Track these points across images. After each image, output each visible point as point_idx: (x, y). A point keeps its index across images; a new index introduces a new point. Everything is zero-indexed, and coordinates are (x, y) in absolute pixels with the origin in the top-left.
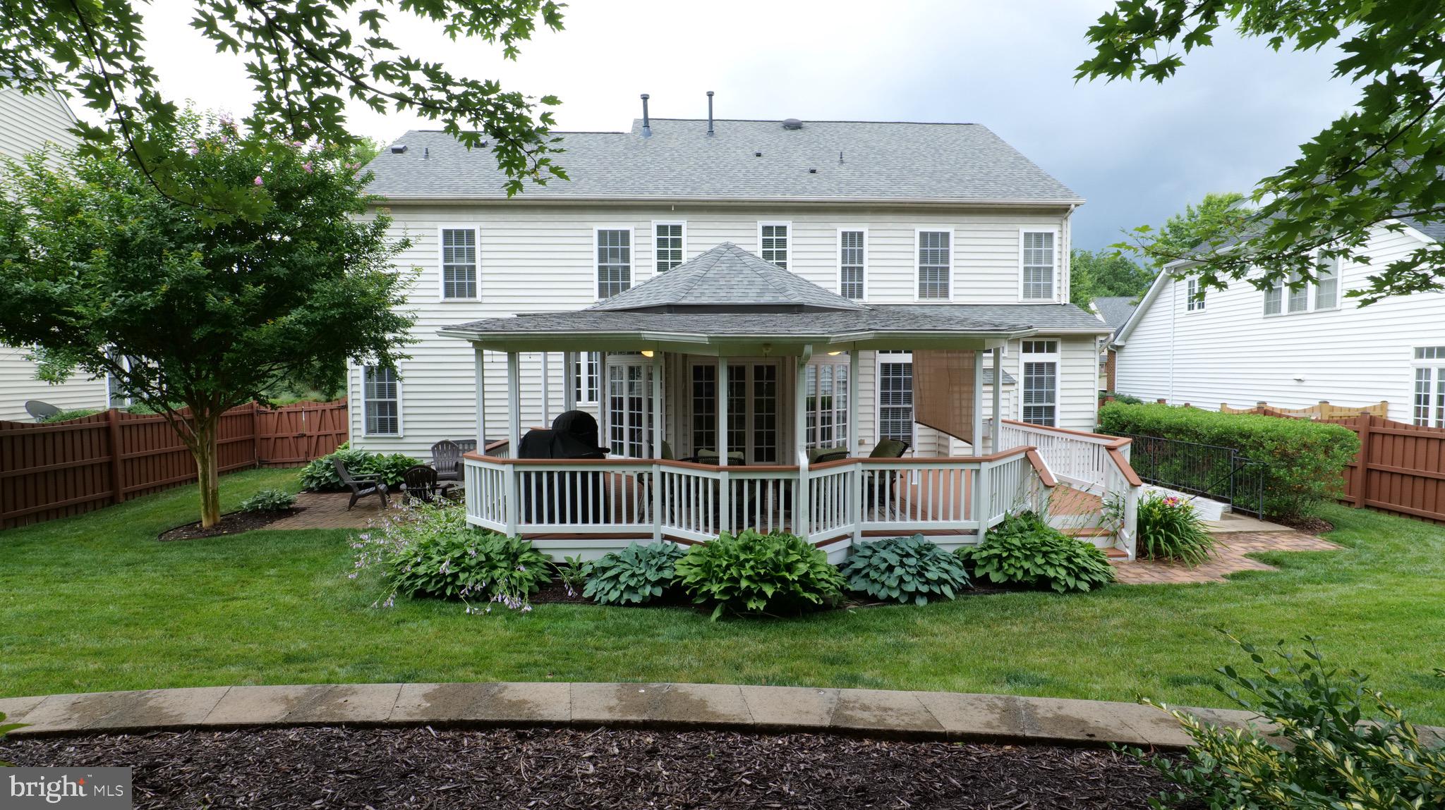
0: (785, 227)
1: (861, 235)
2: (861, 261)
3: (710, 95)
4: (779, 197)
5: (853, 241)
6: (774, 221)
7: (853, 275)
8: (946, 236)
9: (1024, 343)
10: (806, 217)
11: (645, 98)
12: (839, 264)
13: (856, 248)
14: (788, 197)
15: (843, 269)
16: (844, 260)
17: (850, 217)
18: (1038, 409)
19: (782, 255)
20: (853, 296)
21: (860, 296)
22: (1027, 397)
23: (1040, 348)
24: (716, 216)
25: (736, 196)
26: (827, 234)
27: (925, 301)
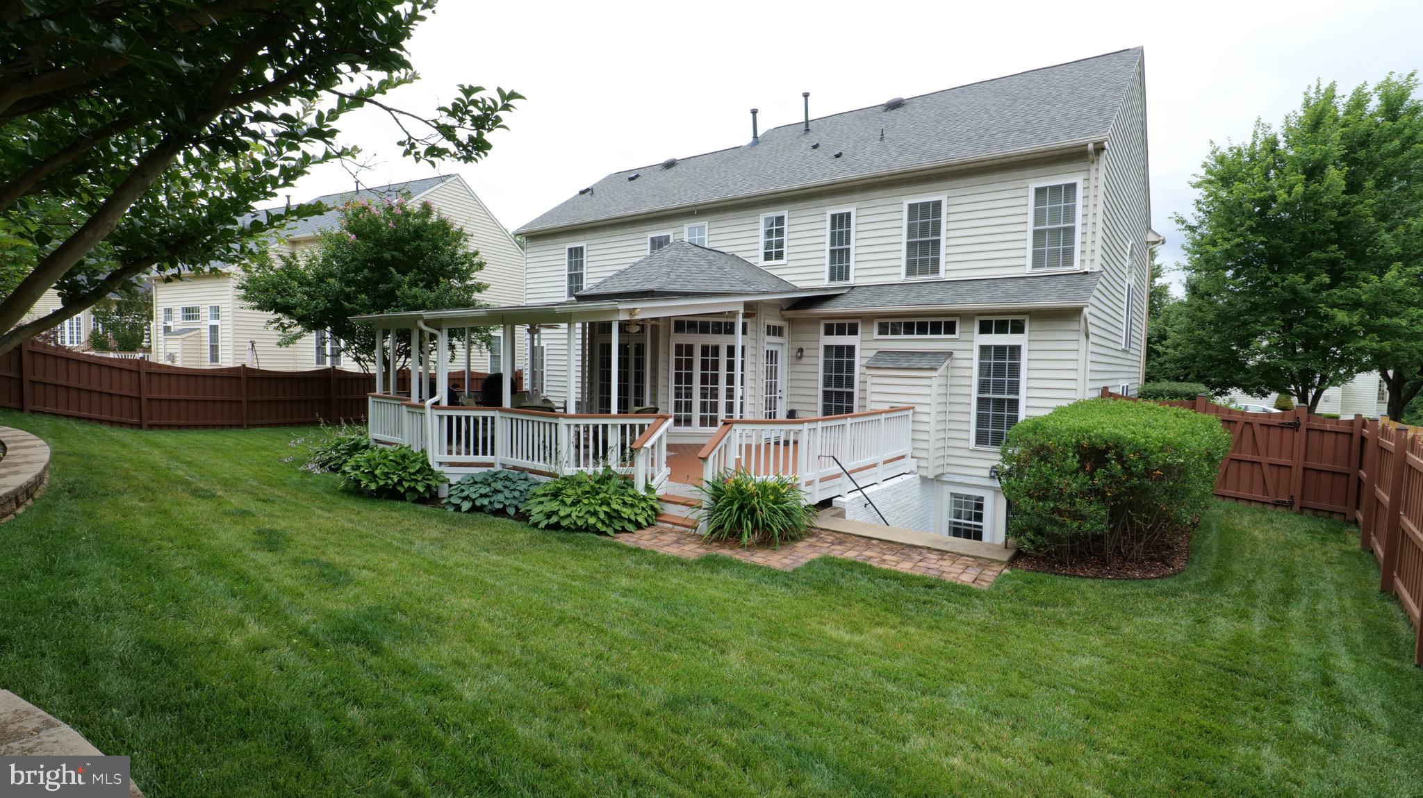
0: (783, 217)
1: (849, 215)
2: (848, 242)
3: (806, 96)
4: (772, 189)
6: (774, 213)
7: (840, 257)
8: (937, 205)
9: (981, 322)
10: (800, 205)
11: (754, 112)
12: (827, 247)
13: (845, 229)
14: (781, 188)
15: (833, 252)
16: (833, 243)
17: (839, 199)
18: (999, 403)
19: (780, 244)
20: (840, 279)
21: (847, 278)
22: (983, 387)
23: (1001, 328)
24: (731, 215)
25: (739, 194)
26: (819, 218)
27: (912, 279)
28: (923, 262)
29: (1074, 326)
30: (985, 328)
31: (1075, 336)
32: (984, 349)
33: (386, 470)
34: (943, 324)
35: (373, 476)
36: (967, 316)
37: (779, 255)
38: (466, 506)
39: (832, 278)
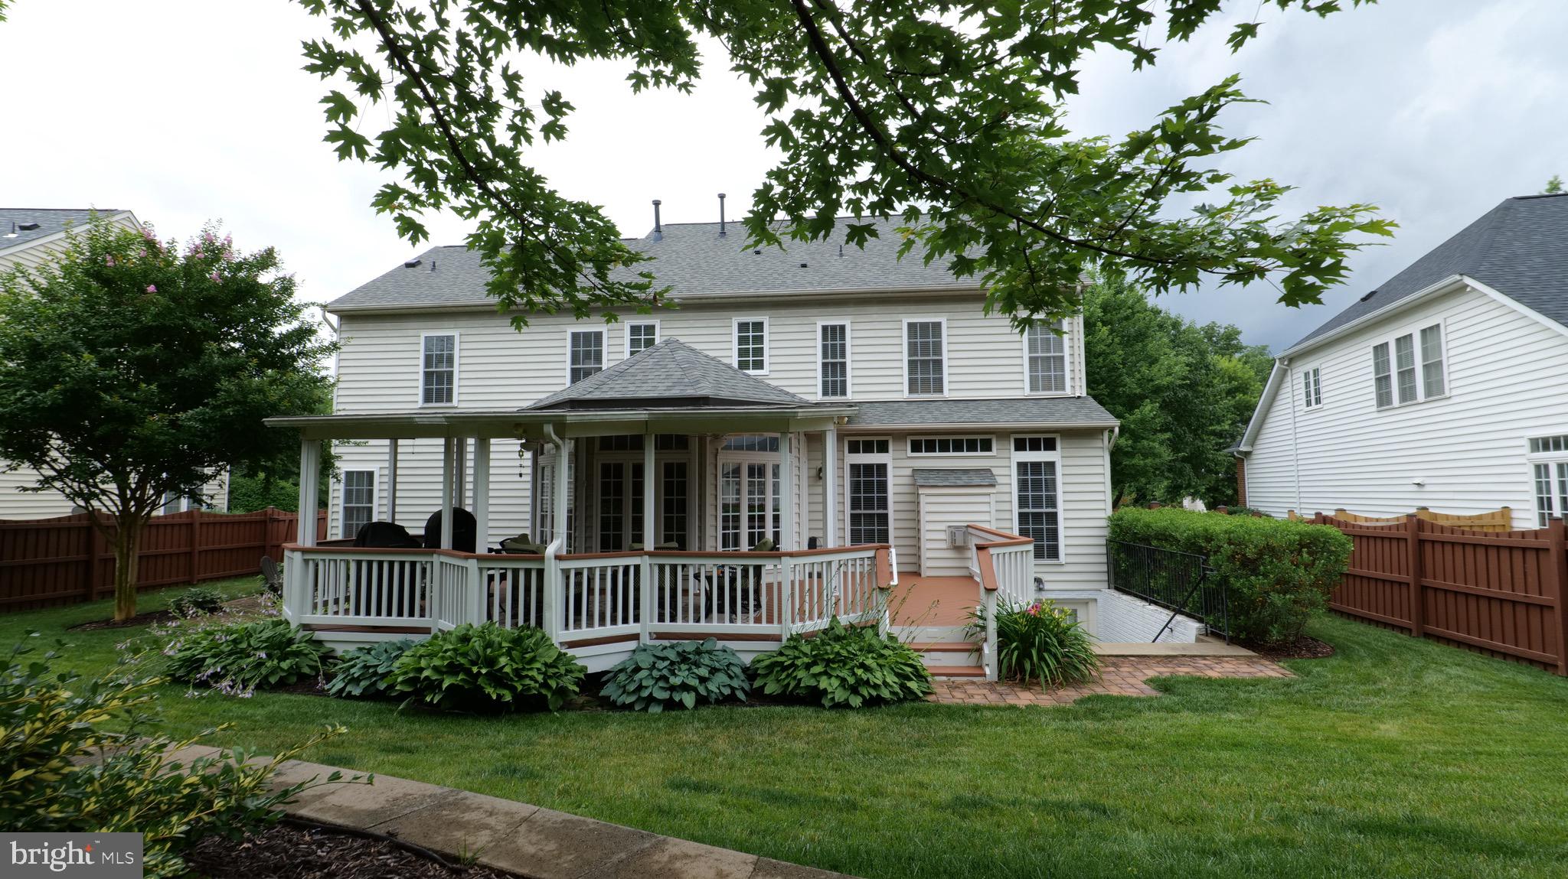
0: (762, 323)
1: (843, 328)
2: (843, 355)
3: (722, 197)
4: (752, 291)
5: (834, 337)
6: (751, 318)
7: (834, 373)
8: (937, 326)
9: (1016, 440)
10: (783, 312)
11: (657, 204)
12: (819, 360)
13: (838, 342)
14: (762, 291)
15: (825, 365)
16: (825, 356)
17: (831, 310)
18: (1037, 517)
19: (759, 352)
20: (834, 393)
21: (844, 393)
22: (1023, 501)
23: (1035, 446)
24: (692, 315)
25: (708, 293)
26: (807, 328)
27: (916, 397)
28: (925, 381)
29: (1097, 444)
30: (1020, 446)
31: (1099, 453)
32: (1022, 466)
33: (515, 666)
34: (978, 441)
35: (498, 679)
36: (1003, 434)
37: (759, 365)
38: (689, 699)
39: (825, 393)
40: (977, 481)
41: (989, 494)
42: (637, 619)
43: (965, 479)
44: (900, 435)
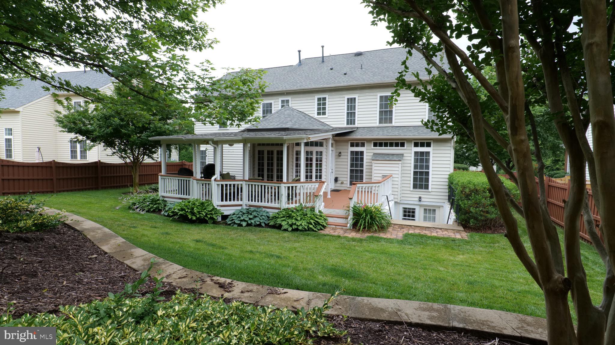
0: (326, 98)
1: (355, 99)
2: (355, 109)
3: (323, 47)
4: (321, 86)
5: (352, 101)
6: (322, 96)
7: (351, 116)
9: (415, 143)
10: (333, 93)
11: (299, 51)
12: (346, 111)
13: (353, 104)
14: (325, 86)
15: (348, 113)
16: (348, 110)
17: (351, 92)
18: (421, 173)
19: (324, 109)
20: (351, 124)
21: (354, 124)
22: (416, 167)
23: (422, 145)
24: (301, 95)
25: (306, 87)
26: (341, 99)
27: (381, 125)
28: (386, 119)
29: (449, 145)
30: (416, 145)
31: (449, 148)
32: (416, 153)
33: (198, 210)
34: (400, 143)
35: (193, 214)
36: (409, 140)
37: (324, 113)
39: (348, 124)
40: (395, 159)
41: (399, 164)
42: (241, 200)
43: (391, 158)
44: (369, 141)
